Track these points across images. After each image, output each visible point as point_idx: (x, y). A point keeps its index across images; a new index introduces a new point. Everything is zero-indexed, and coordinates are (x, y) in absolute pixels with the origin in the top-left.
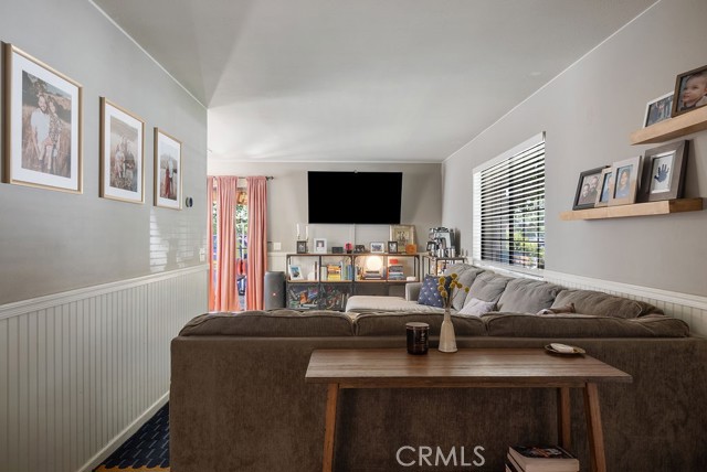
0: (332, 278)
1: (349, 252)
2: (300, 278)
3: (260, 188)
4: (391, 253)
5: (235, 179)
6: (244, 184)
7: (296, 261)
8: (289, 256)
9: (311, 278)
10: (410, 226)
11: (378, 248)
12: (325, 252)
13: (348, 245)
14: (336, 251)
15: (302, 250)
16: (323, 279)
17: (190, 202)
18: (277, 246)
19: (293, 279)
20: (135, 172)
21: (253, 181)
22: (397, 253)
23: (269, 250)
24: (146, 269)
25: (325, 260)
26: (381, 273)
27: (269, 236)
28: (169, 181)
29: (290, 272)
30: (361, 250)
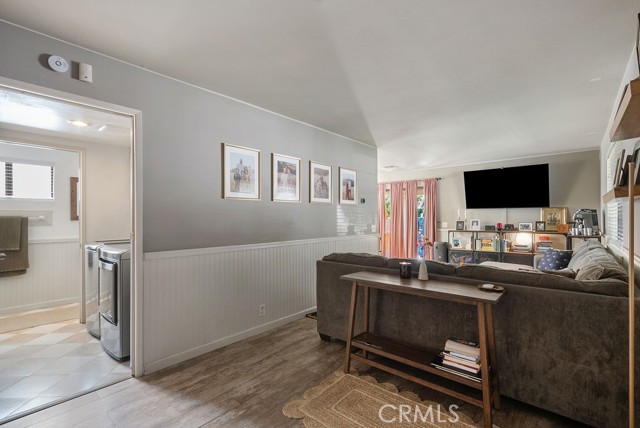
0: (485, 249)
1: (500, 229)
2: (460, 247)
3: (433, 186)
4: (537, 231)
5: (416, 182)
6: (423, 184)
7: (458, 235)
8: (449, 232)
9: (468, 247)
10: (562, 209)
11: (527, 227)
12: (478, 229)
13: (499, 225)
14: (489, 229)
15: (461, 227)
16: (478, 249)
17: (363, 201)
18: (444, 224)
19: (453, 247)
20: (327, 190)
21: (428, 182)
22: (544, 231)
23: (439, 227)
24: (335, 234)
25: (481, 235)
26: (530, 247)
27: (439, 218)
28: (348, 191)
29: (451, 242)
30: (511, 228)
